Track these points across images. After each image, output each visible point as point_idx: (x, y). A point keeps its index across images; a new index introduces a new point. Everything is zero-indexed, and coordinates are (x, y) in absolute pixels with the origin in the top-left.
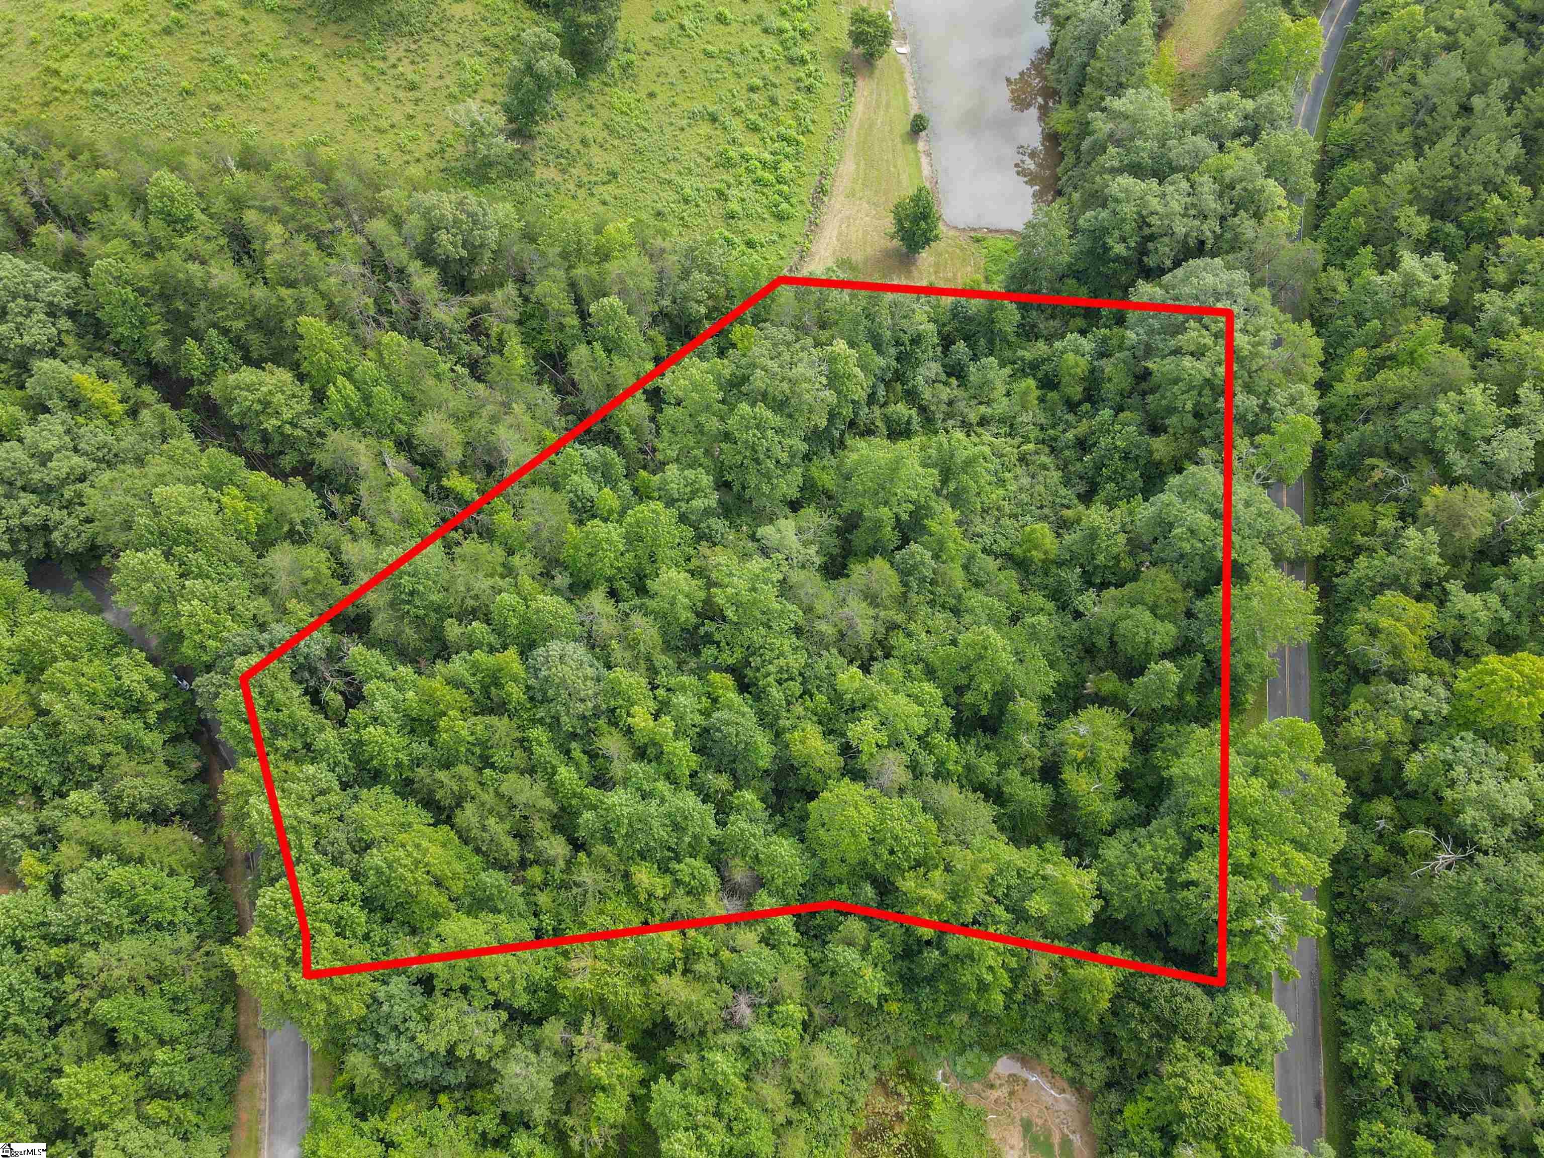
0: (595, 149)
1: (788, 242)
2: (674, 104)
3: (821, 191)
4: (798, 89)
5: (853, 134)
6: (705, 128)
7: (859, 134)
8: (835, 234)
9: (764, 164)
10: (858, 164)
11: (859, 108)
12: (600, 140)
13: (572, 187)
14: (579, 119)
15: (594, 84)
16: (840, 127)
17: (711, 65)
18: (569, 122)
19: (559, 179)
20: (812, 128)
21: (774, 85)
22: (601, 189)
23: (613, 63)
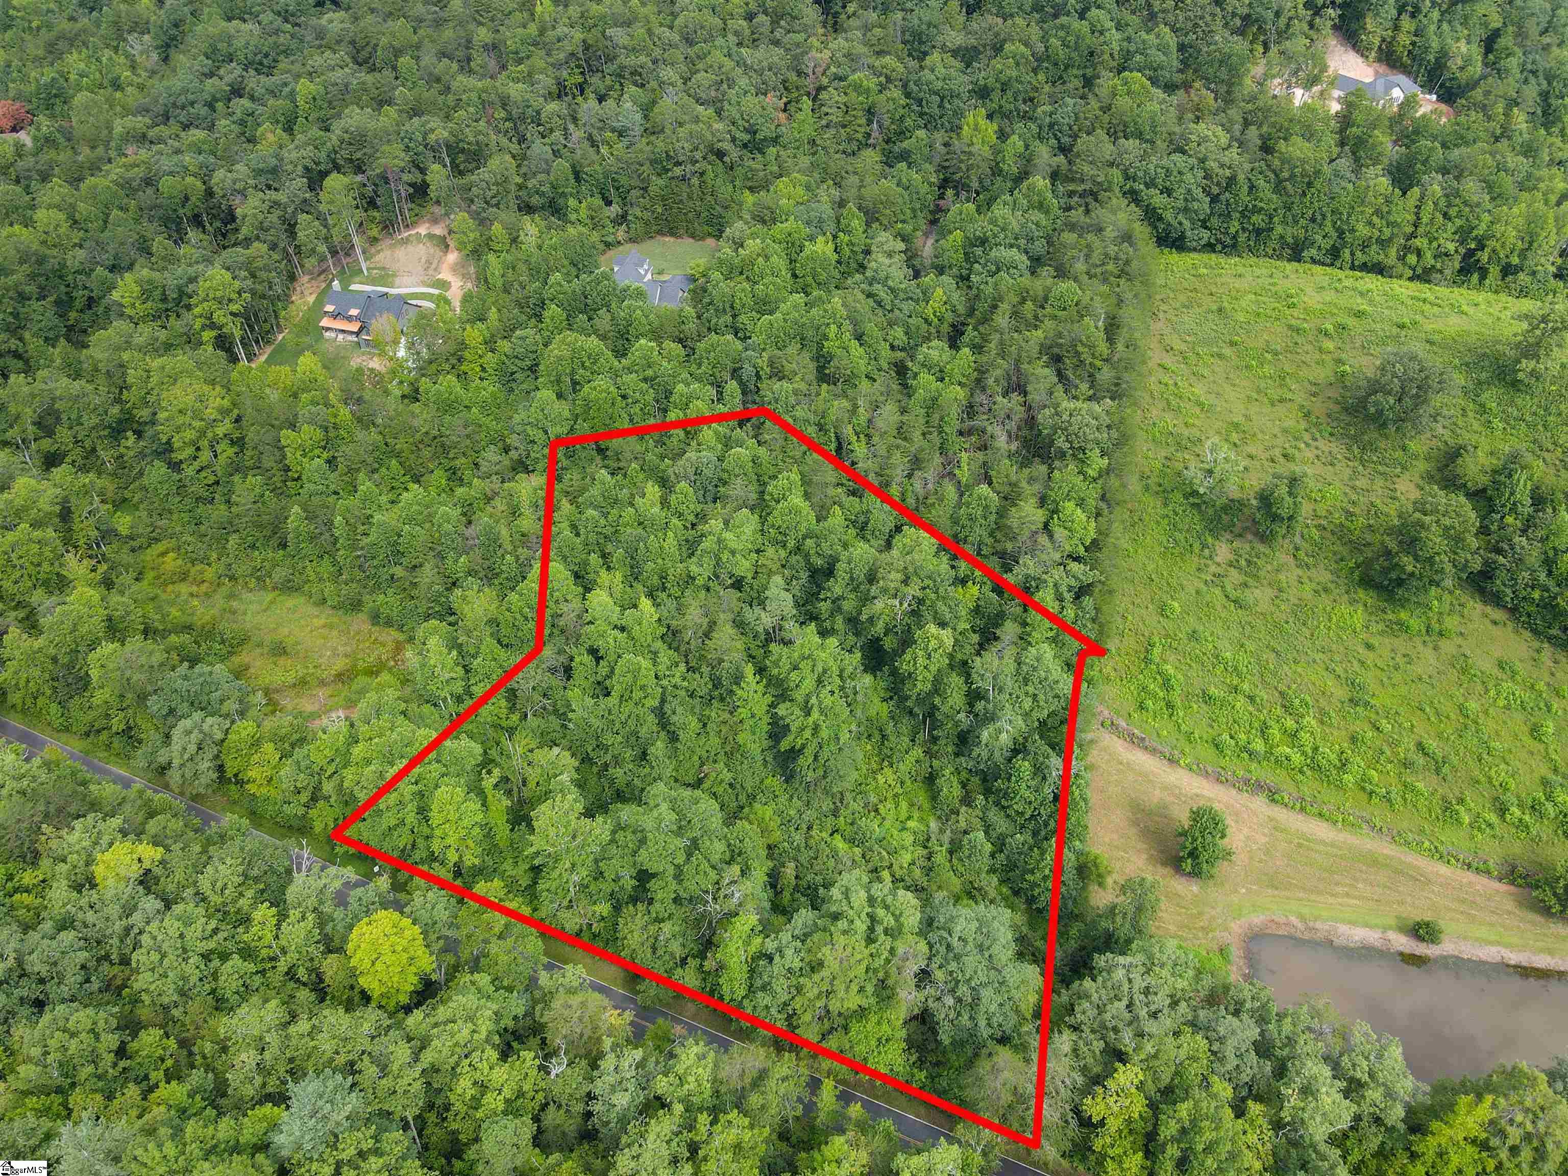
0: (1270, 592)
1: (1183, 743)
2: (1362, 663)
3: (1273, 796)
4: (1444, 799)
5: (1386, 849)
6: (1340, 693)
7: (1391, 858)
8: (1206, 793)
9: (1294, 735)
10: (1333, 845)
11: (1443, 869)
12: (1285, 595)
13: (1213, 568)
14: (1305, 580)
15: (1361, 594)
16: (1396, 837)
17: (1448, 708)
18: (1299, 572)
19: (1218, 559)
20: (1375, 800)
21: (1438, 771)
22: (1218, 591)
23: (1403, 615)
